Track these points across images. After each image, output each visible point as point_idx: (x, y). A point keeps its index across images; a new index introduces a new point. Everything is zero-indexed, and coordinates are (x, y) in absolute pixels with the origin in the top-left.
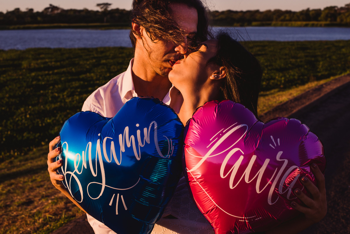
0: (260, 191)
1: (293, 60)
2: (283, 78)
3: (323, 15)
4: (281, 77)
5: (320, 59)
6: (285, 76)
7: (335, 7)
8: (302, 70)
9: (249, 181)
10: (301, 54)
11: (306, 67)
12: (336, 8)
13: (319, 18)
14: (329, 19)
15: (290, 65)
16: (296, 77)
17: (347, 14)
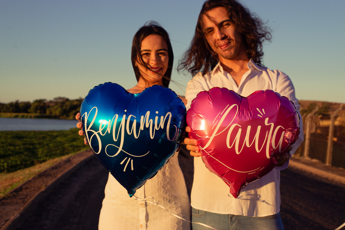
0: (259, 150)
1: (12, 148)
2: (5, 164)
3: (32, 108)
4: (3, 163)
5: (38, 146)
6: (6, 162)
7: (44, 100)
8: (23, 157)
9: (250, 145)
10: (19, 142)
11: (26, 153)
12: (45, 102)
13: (29, 110)
14: (39, 111)
15: (9, 152)
16: (19, 163)
17: (56, 107)
